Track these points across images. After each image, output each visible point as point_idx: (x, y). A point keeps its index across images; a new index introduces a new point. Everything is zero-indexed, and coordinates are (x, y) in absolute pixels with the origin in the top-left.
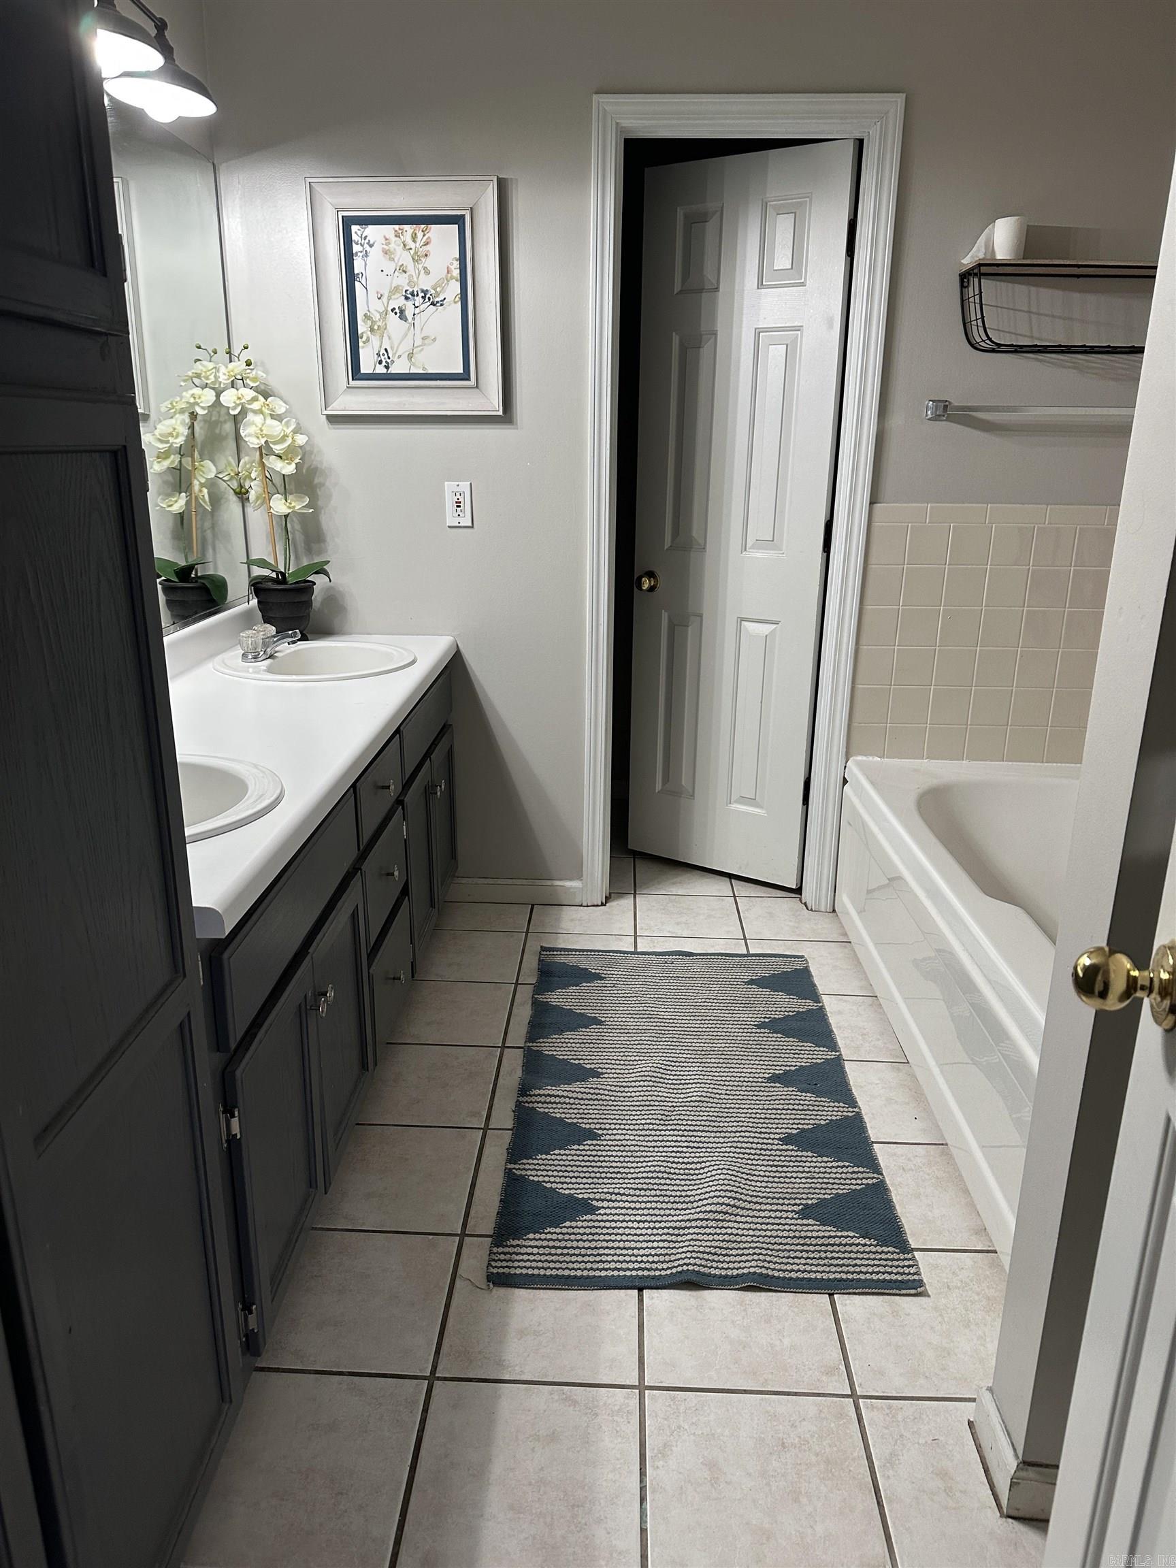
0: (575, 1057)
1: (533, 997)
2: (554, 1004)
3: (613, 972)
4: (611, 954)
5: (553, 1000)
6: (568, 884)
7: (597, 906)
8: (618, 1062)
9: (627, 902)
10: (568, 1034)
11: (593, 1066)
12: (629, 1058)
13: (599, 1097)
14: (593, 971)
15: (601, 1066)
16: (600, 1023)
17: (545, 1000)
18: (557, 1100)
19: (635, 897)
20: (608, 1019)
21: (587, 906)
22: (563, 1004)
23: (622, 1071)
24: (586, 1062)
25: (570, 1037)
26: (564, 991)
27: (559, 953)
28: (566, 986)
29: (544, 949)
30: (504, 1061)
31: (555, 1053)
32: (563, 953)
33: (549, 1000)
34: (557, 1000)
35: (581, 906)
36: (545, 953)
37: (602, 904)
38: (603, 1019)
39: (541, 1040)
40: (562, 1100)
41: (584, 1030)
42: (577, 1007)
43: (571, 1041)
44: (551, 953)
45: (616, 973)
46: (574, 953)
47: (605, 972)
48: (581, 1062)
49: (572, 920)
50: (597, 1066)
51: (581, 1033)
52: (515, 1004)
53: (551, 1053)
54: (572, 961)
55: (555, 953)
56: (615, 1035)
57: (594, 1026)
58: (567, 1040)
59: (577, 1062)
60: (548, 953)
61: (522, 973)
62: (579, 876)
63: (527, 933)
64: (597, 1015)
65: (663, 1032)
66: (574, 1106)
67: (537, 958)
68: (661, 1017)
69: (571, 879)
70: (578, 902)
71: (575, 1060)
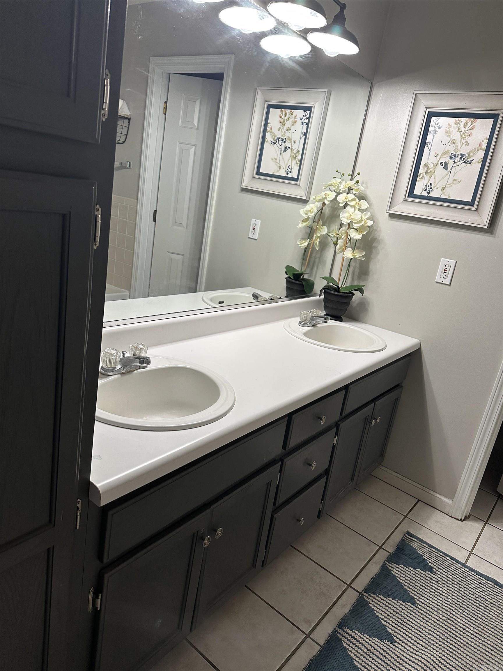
0: (385, 619)
1: (384, 562)
2: (394, 573)
3: (442, 571)
4: (448, 558)
5: (395, 571)
6: (444, 499)
7: (457, 519)
8: (410, 639)
9: (477, 526)
10: (390, 600)
11: (393, 633)
12: (418, 641)
13: (384, 659)
14: (430, 564)
15: (397, 635)
16: (414, 603)
17: (390, 568)
18: (357, 644)
19: (485, 525)
20: (420, 604)
21: (451, 517)
22: (399, 576)
23: (409, 648)
24: (391, 627)
25: (390, 602)
26: (405, 568)
27: (416, 540)
28: (407, 565)
29: (408, 533)
30: (344, 595)
31: (375, 609)
32: (418, 541)
33: (392, 569)
34: (397, 572)
35: (447, 515)
36: (407, 536)
37: (461, 520)
38: (418, 602)
39: (372, 595)
40: (360, 646)
41: (401, 602)
42: (406, 584)
43: (390, 606)
44: (412, 538)
45: (444, 573)
46: (425, 545)
47: (437, 569)
48: (387, 625)
49: (437, 522)
50: (395, 634)
51: (398, 604)
52: (372, 560)
53: (373, 607)
54: (420, 550)
55: (414, 539)
56: (419, 618)
57: (409, 604)
58: (387, 604)
59: (385, 623)
60: (409, 537)
61: (387, 542)
62: (452, 497)
63: (406, 517)
64: (415, 597)
65: (451, 635)
66: (365, 655)
67: (402, 537)
68: (456, 622)
69: (446, 497)
70: (446, 511)
71: (384, 621)
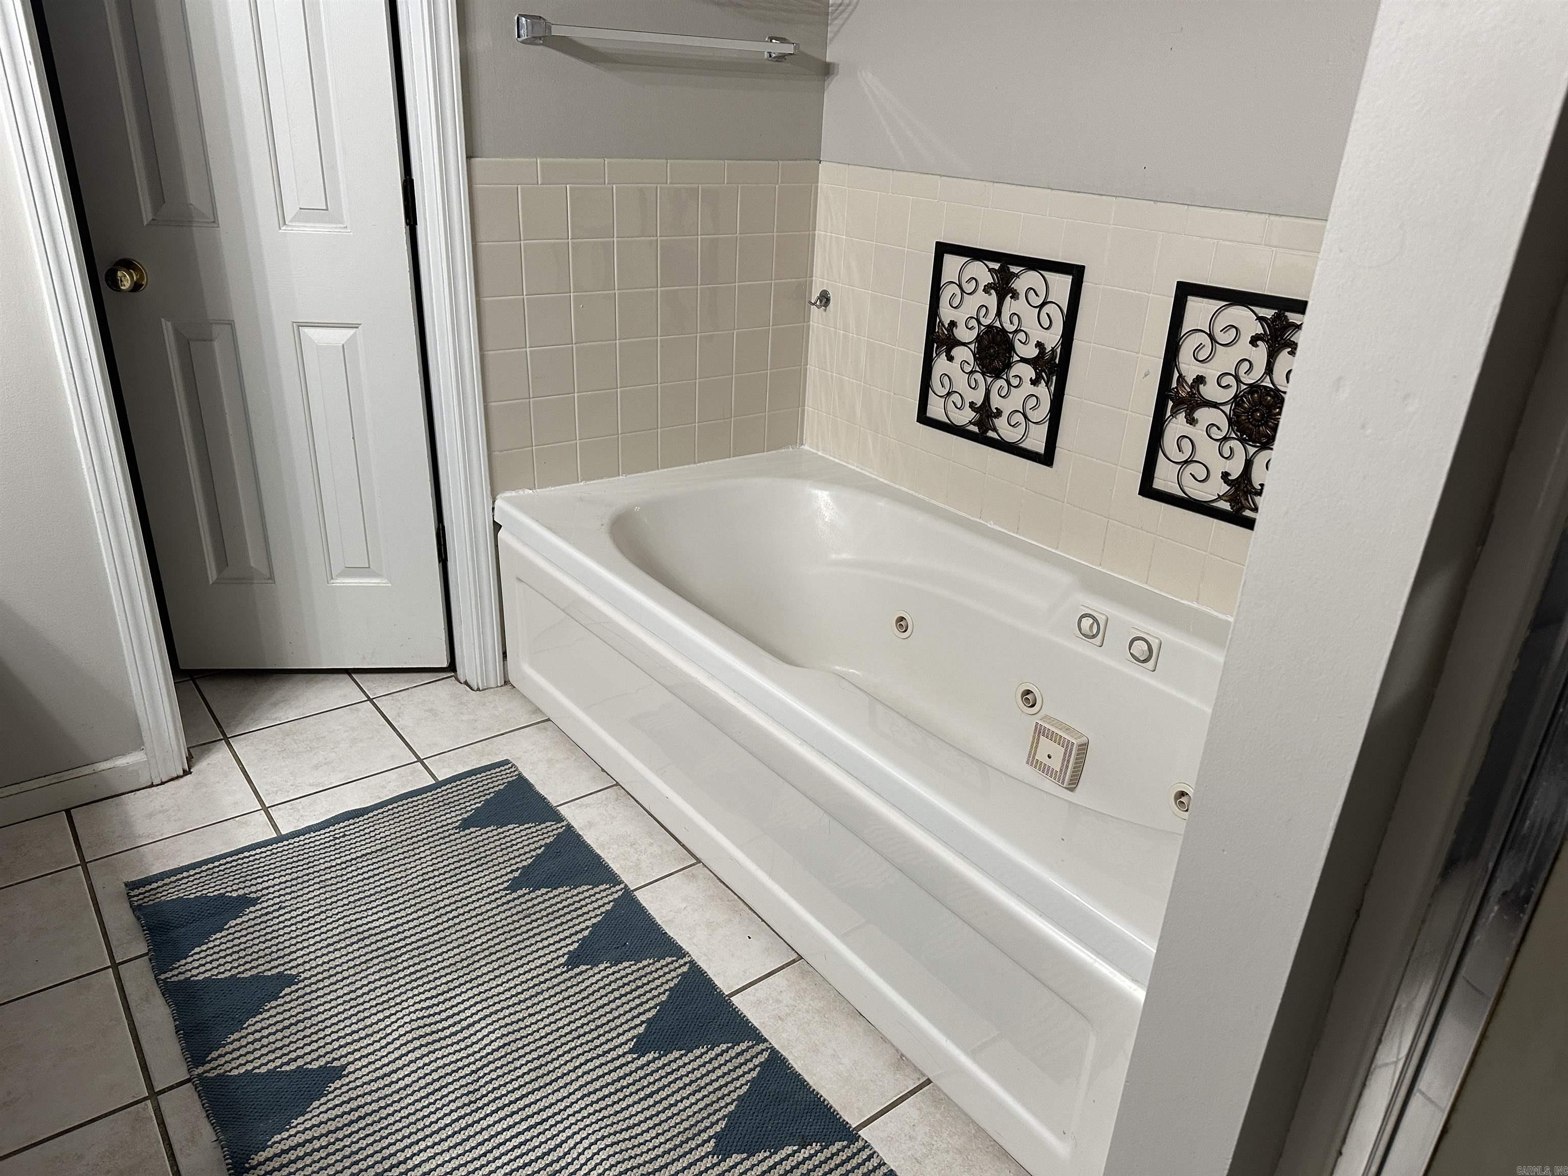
0: (285, 1059)
1: (157, 981)
2: (201, 977)
3: (265, 885)
4: (246, 854)
5: (195, 972)
6: (121, 762)
7: (178, 777)
8: (356, 1036)
9: (220, 757)
10: (254, 1023)
11: (322, 1062)
12: (368, 1022)
13: (362, 1112)
14: (234, 894)
15: (334, 1055)
16: (291, 980)
17: (182, 977)
18: (300, 1152)
19: (229, 745)
20: (301, 969)
21: (163, 783)
22: (215, 971)
23: (370, 1049)
24: (308, 1058)
25: (258, 1026)
26: (204, 947)
27: (160, 883)
28: (202, 938)
29: (132, 886)
30: (168, 1121)
31: (249, 1067)
32: (167, 881)
33: (189, 974)
34: (202, 969)
35: (152, 786)
36: (136, 892)
37: (186, 773)
38: (294, 972)
39: (215, 1054)
40: (308, 1148)
41: (274, 1003)
42: (241, 969)
43: (265, 1032)
44: (148, 887)
45: (271, 883)
46: (185, 874)
47: (253, 889)
48: (300, 1062)
49: (150, 816)
50: (329, 1058)
51: (273, 1012)
52: (132, 1005)
53: (242, 1070)
54: (189, 889)
55: (154, 885)
56: (327, 990)
57: (287, 990)
58: (258, 1035)
59: (293, 1066)
60: (142, 890)
61: (114, 943)
62: (138, 745)
63: (84, 864)
64: (281, 969)
65: (393, 955)
66: (332, 1149)
67: (127, 905)
68: (377, 930)
69: (123, 754)
70: (145, 781)
71: (288, 1063)
